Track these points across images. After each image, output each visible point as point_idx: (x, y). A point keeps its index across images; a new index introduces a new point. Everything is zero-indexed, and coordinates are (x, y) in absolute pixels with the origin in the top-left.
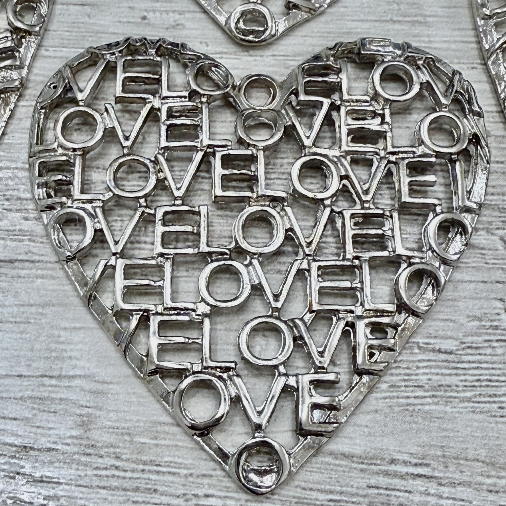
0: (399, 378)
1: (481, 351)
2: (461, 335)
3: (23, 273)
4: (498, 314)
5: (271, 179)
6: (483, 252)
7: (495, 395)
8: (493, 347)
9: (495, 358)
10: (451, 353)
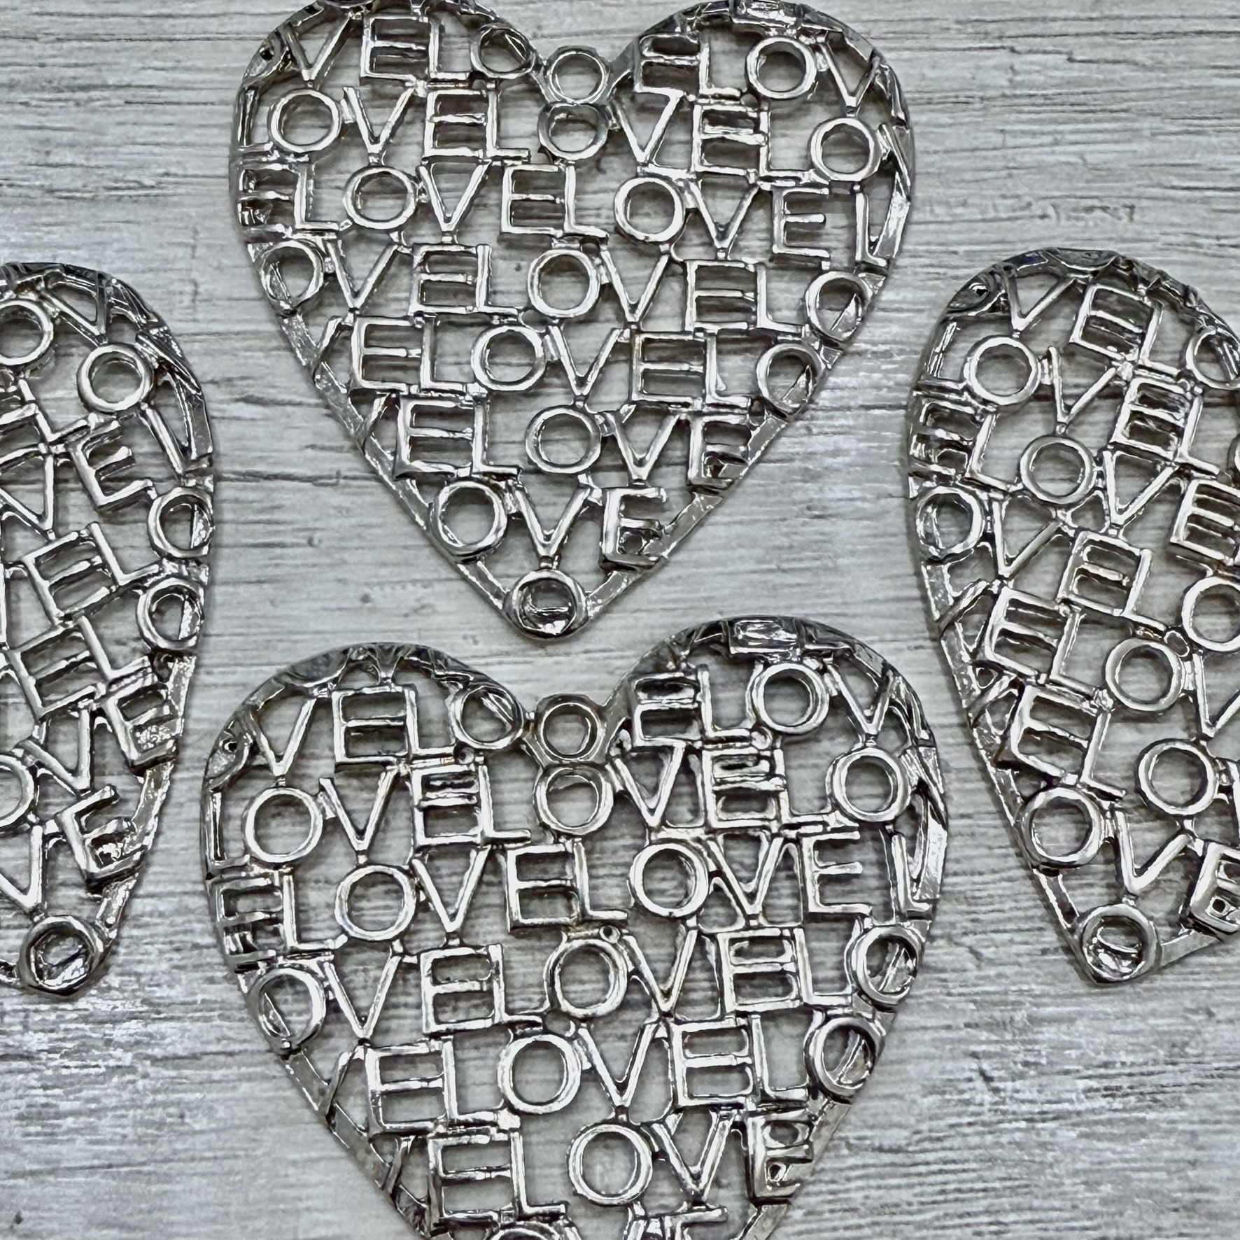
0: (820, 1198)
1: (947, 1144)
2: (912, 1120)
3: (217, 1074)
4: (970, 1080)
5: (598, 877)
6: (943, 976)
7: (969, 1214)
8: (965, 1135)
9: (966, 1154)
10: (897, 1150)
